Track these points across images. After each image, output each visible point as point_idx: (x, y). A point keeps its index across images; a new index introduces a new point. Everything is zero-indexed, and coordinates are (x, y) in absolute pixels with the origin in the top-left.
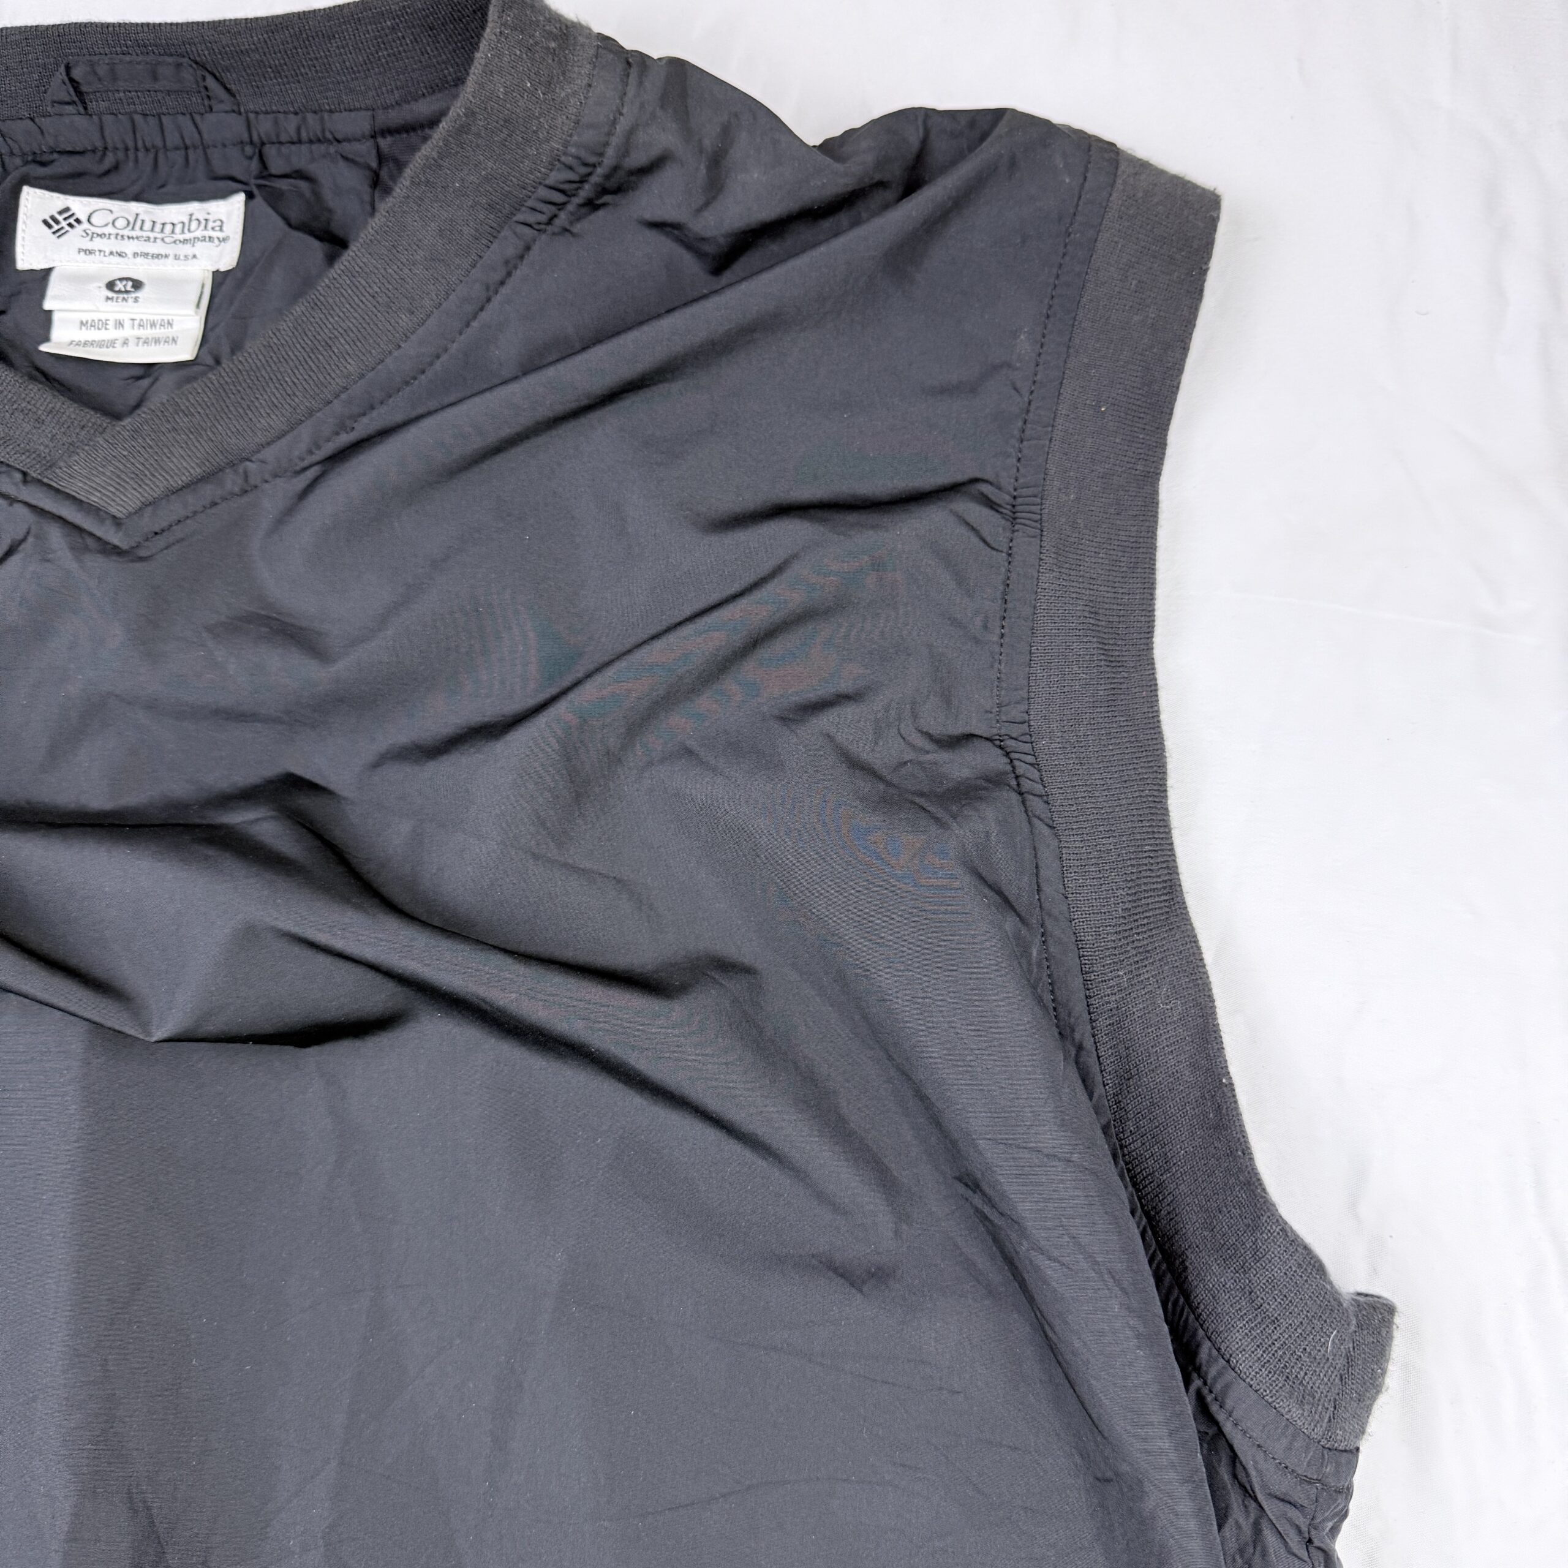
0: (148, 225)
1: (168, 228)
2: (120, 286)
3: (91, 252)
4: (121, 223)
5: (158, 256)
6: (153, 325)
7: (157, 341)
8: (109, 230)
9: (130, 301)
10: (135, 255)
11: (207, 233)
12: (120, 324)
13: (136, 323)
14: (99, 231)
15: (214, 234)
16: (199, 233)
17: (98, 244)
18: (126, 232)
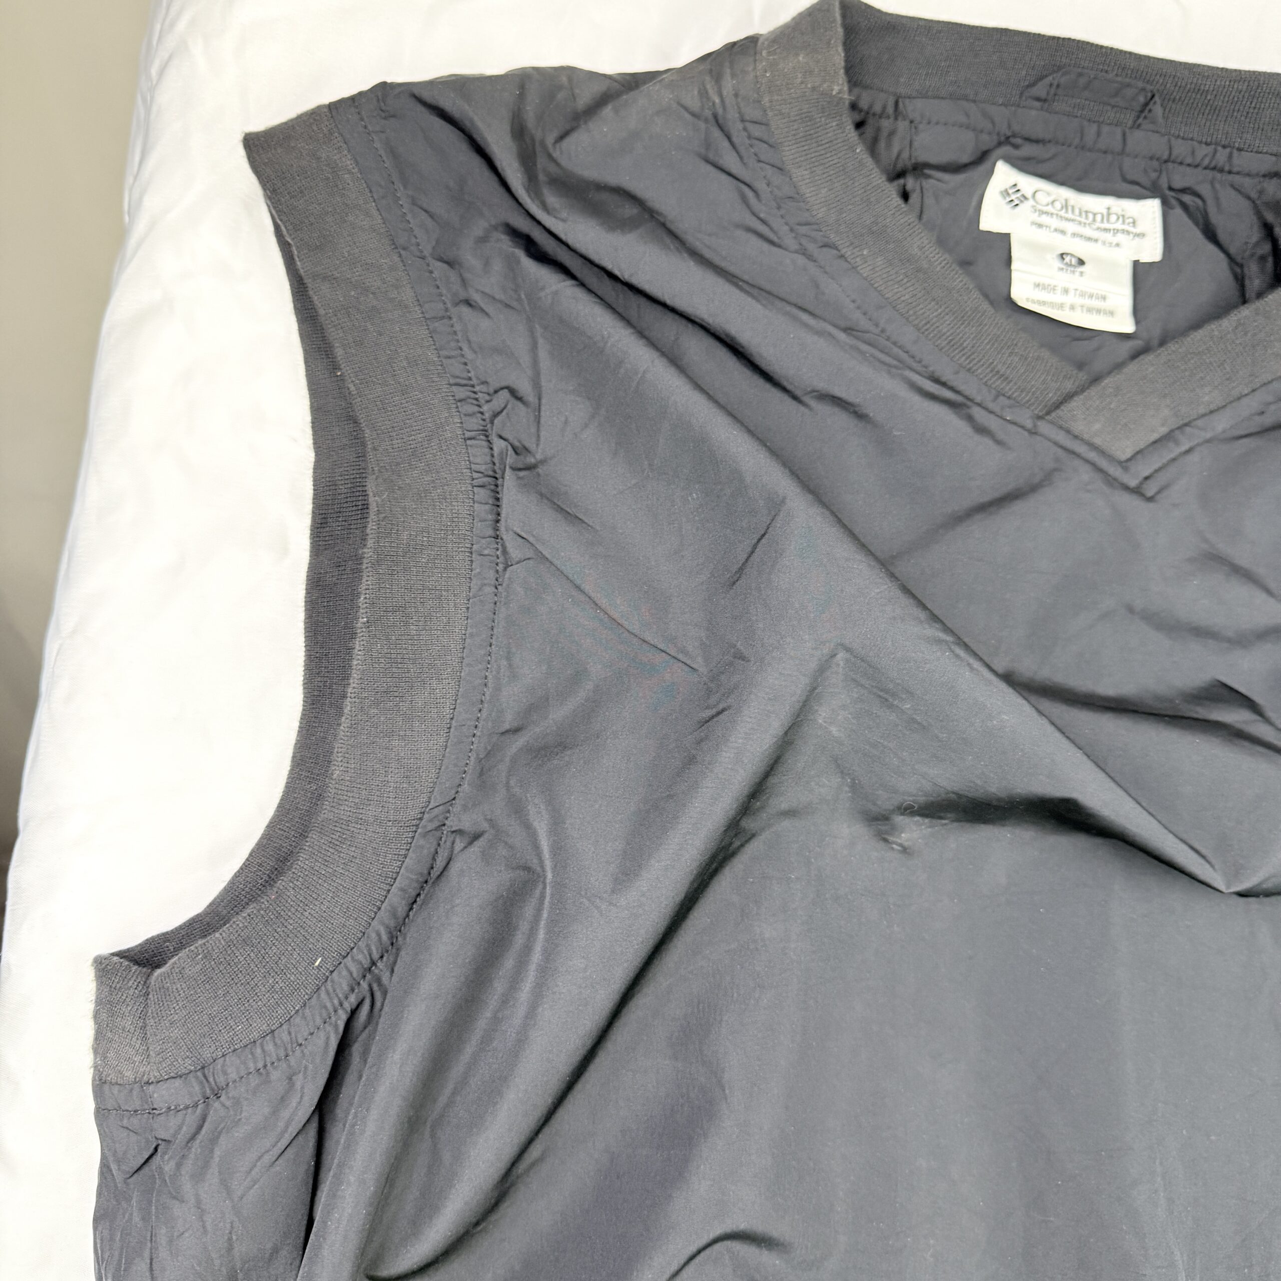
0: (1077, 212)
1: (1091, 216)
2: (1067, 259)
3: (1040, 226)
4: (1058, 205)
5: (1089, 239)
6: (1091, 296)
7: (1099, 311)
8: (1049, 209)
9: (1077, 274)
10: (1074, 235)
11: (1126, 227)
12: (1066, 291)
13: (1078, 292)
14: (1045, 209)
15: (1131, 229)
16: (1119, 226)
17: (1044, 219)
18: (1062, 213)
